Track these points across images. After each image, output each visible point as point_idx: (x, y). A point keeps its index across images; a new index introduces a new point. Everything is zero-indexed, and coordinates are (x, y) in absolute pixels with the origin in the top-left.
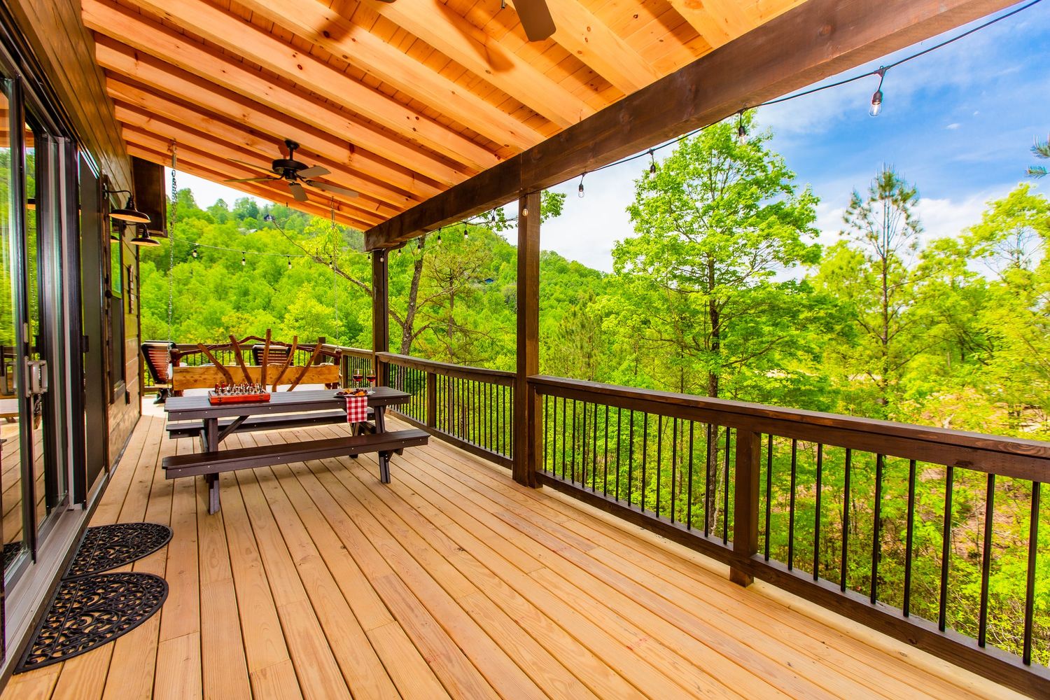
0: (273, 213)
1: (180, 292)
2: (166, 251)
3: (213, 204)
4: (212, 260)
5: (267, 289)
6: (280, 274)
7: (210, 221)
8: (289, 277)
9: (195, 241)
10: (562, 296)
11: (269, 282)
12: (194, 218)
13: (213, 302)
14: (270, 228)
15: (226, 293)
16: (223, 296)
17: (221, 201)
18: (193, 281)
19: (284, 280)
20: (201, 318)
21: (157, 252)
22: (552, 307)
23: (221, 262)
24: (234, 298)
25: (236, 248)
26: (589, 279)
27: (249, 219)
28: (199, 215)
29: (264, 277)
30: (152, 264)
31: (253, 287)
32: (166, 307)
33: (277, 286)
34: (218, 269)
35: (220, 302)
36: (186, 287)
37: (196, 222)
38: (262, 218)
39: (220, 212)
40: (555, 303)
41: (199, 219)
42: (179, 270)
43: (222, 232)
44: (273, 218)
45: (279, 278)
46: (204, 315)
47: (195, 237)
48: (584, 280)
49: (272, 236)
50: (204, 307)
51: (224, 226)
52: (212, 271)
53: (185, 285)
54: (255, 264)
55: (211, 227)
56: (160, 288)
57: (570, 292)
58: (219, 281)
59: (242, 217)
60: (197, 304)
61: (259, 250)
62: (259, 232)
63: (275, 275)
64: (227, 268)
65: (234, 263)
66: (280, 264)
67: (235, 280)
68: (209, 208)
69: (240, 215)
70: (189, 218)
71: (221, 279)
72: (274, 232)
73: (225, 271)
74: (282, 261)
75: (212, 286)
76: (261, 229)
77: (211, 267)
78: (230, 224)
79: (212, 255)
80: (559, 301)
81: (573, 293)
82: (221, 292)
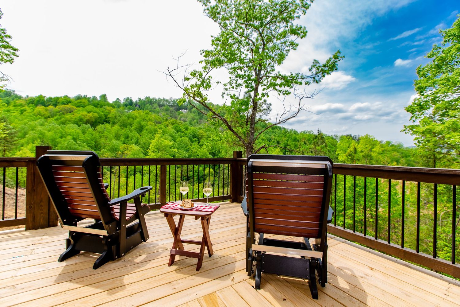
0: (139, 104)
1: (101, 137)
2: (95, 120)
3: (115, 100)
4: (114, 123)
5: (137, 135)
6: (142, 129)
7: (114, 107)
8: (146, 130)
9: (107, 115)
10: (264, 138)
11: (138, 132)
12: (107, 106)
13: (114, 142)
14: (138, 110)
15: (120, 137)
16: (118, 138)
17: (118, 99)
18: (106, 132)
19: (144, 131)
20: (109, 148)
21: (92, 120)
22: (260, 143)
23: (118, 124)
24: (123, 139)
25: (124, 118)
26: (276, 130)
27: (129, 106)
28: (109, 105)
29: (136, 130)
30: (89, 125)
31: (131, 134)
32: (94, 143)
33: (141, 134)
34: (116, 127)
35: (116, 141)
36: (103, 135)
37: (108, 108)
38: (134, 106)
39: (118, 104)
40: (261, 141)
41: (109, 106)
42: (100, 127)
43: (118, 111)
44: (139, 106)
45: (142, 131)
46: (110, 147)
47: (107, 114)
48: (274, 130)
49: (139, 113)
50: (111, 143)
51: (119, 109)
52: (114, 128)
54: (132, 124)
55: (114, 110)
56: (92, 135)
57: (268, 136)
58: (117, 132)
59: (126, 105)
60: (108, 142)
61: (133, 119)
62: (133, 111)
63: (140, 129)
64: (120, 126)
65: (123, 124)
66: (142, 124)
67: (124, 131)
68: (113, 102)
69: (125, 105)
70: (105, 106)
71: (118, 131)
72: (140, 111)
73: (119, 128)
74: (143, 123)
75: (114, 134)
76: (134, 110)
77: (113, 126)
78: (121, 108)
79: (114, 121)
80: (263, 140)
81: (269, 137)
82: (117, 137)
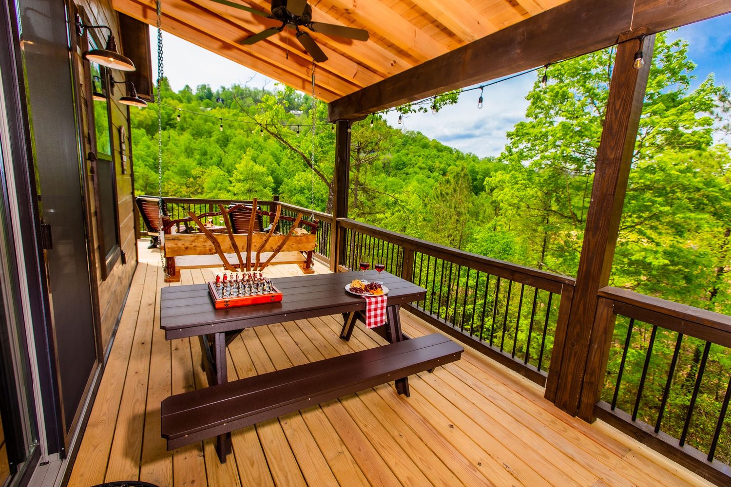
0: (223, 97)
1: (162, 152)
2: (152, 122)
3: (182, 88)
4: (183, 129)
5: (220, 151)
6: (228, 141)
7: (181, 101)
8: (234, 143)
9: (171, 114)
10: (423, 165)
11: (221, 147)
12: (170, 98)
13: (184, 160)
14: (221, 107)
15: (193, 153)
16: (190, 155)
17: (187, 86)
18: (170, 143)
19: (231, 145)
20: (176, 170)
21: (146, 122)
22: (416, 173)
23: (189, 130)
24: (198, 157)
25: (198, 121)
26: (444, 153)
27: (207, 101)
28: (173, 96)
29: (217, 143)
30: (143, 131)
31: (210, 149)
32: (153, 161)
33: (226, 149)
34: (186, 136)
35: (186, 160)
36: (166, 148)
37: (171, 102)
38: (215, 100)
39: (187, 95)
40: (418, 170)
41: (173, 99)
42: (161, 134)
43: (188, 108)
44: (223, 101)
45: (227, 144)
46: (178, 168)
47: (171, 112)
48: (440, 154)
49: (222, 113)
50: (178, 162)
51: (190, 105)
52: (182, 137)
53: (165, 146)
54: (211, 133)
55: (181, 105)
56: (149, 147)
57: (430, 163)
58: (187, 144)
59: (201, 99)
60: (173, 159)
61: (213, 123)
62: (214, 110)
63: (224, 142)
64: (193, 135)
65: (197, 132)
66: (228, 133)
67: (200, 144)
68: (180, 92)
69: (200, 97)
70: (166, 98)
71: (189, 143)
72: (225, 110)
73: (191, 137)
74: (229, 132)
75: (183, 148)
76: (215, 108)
77: (182, 134)
78: (194, 103)
79: (183, 126)
80: (421, 168)
81: (431, 163)
82: (189, 152)
